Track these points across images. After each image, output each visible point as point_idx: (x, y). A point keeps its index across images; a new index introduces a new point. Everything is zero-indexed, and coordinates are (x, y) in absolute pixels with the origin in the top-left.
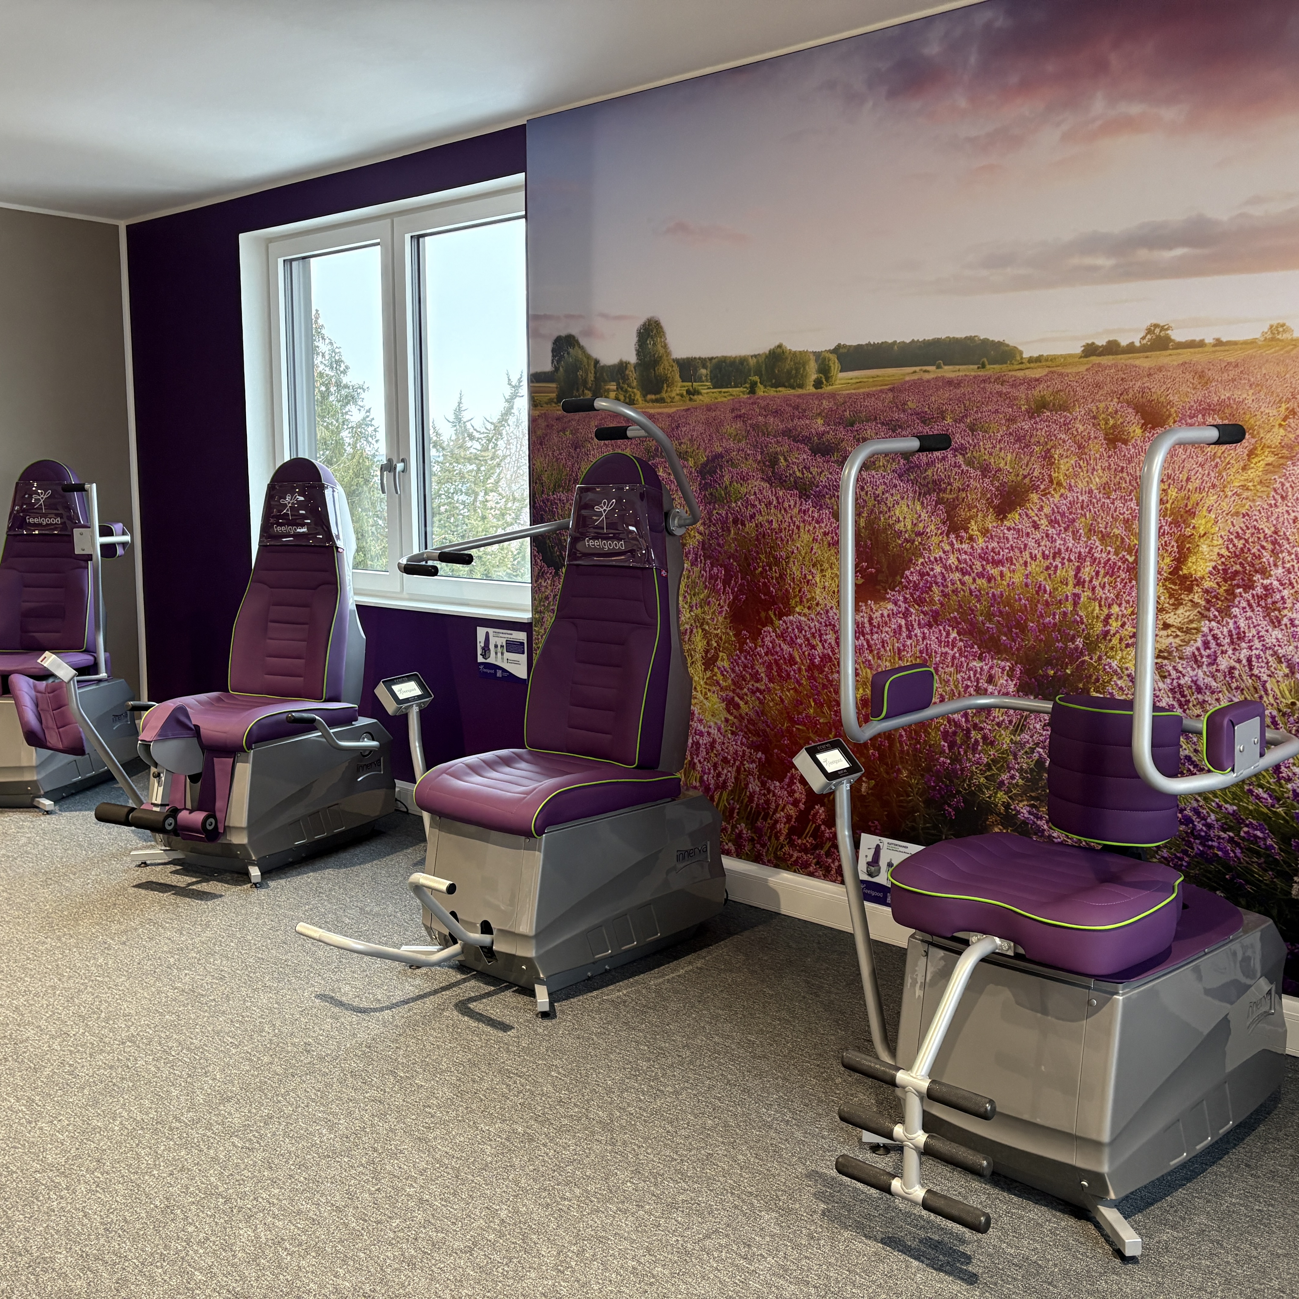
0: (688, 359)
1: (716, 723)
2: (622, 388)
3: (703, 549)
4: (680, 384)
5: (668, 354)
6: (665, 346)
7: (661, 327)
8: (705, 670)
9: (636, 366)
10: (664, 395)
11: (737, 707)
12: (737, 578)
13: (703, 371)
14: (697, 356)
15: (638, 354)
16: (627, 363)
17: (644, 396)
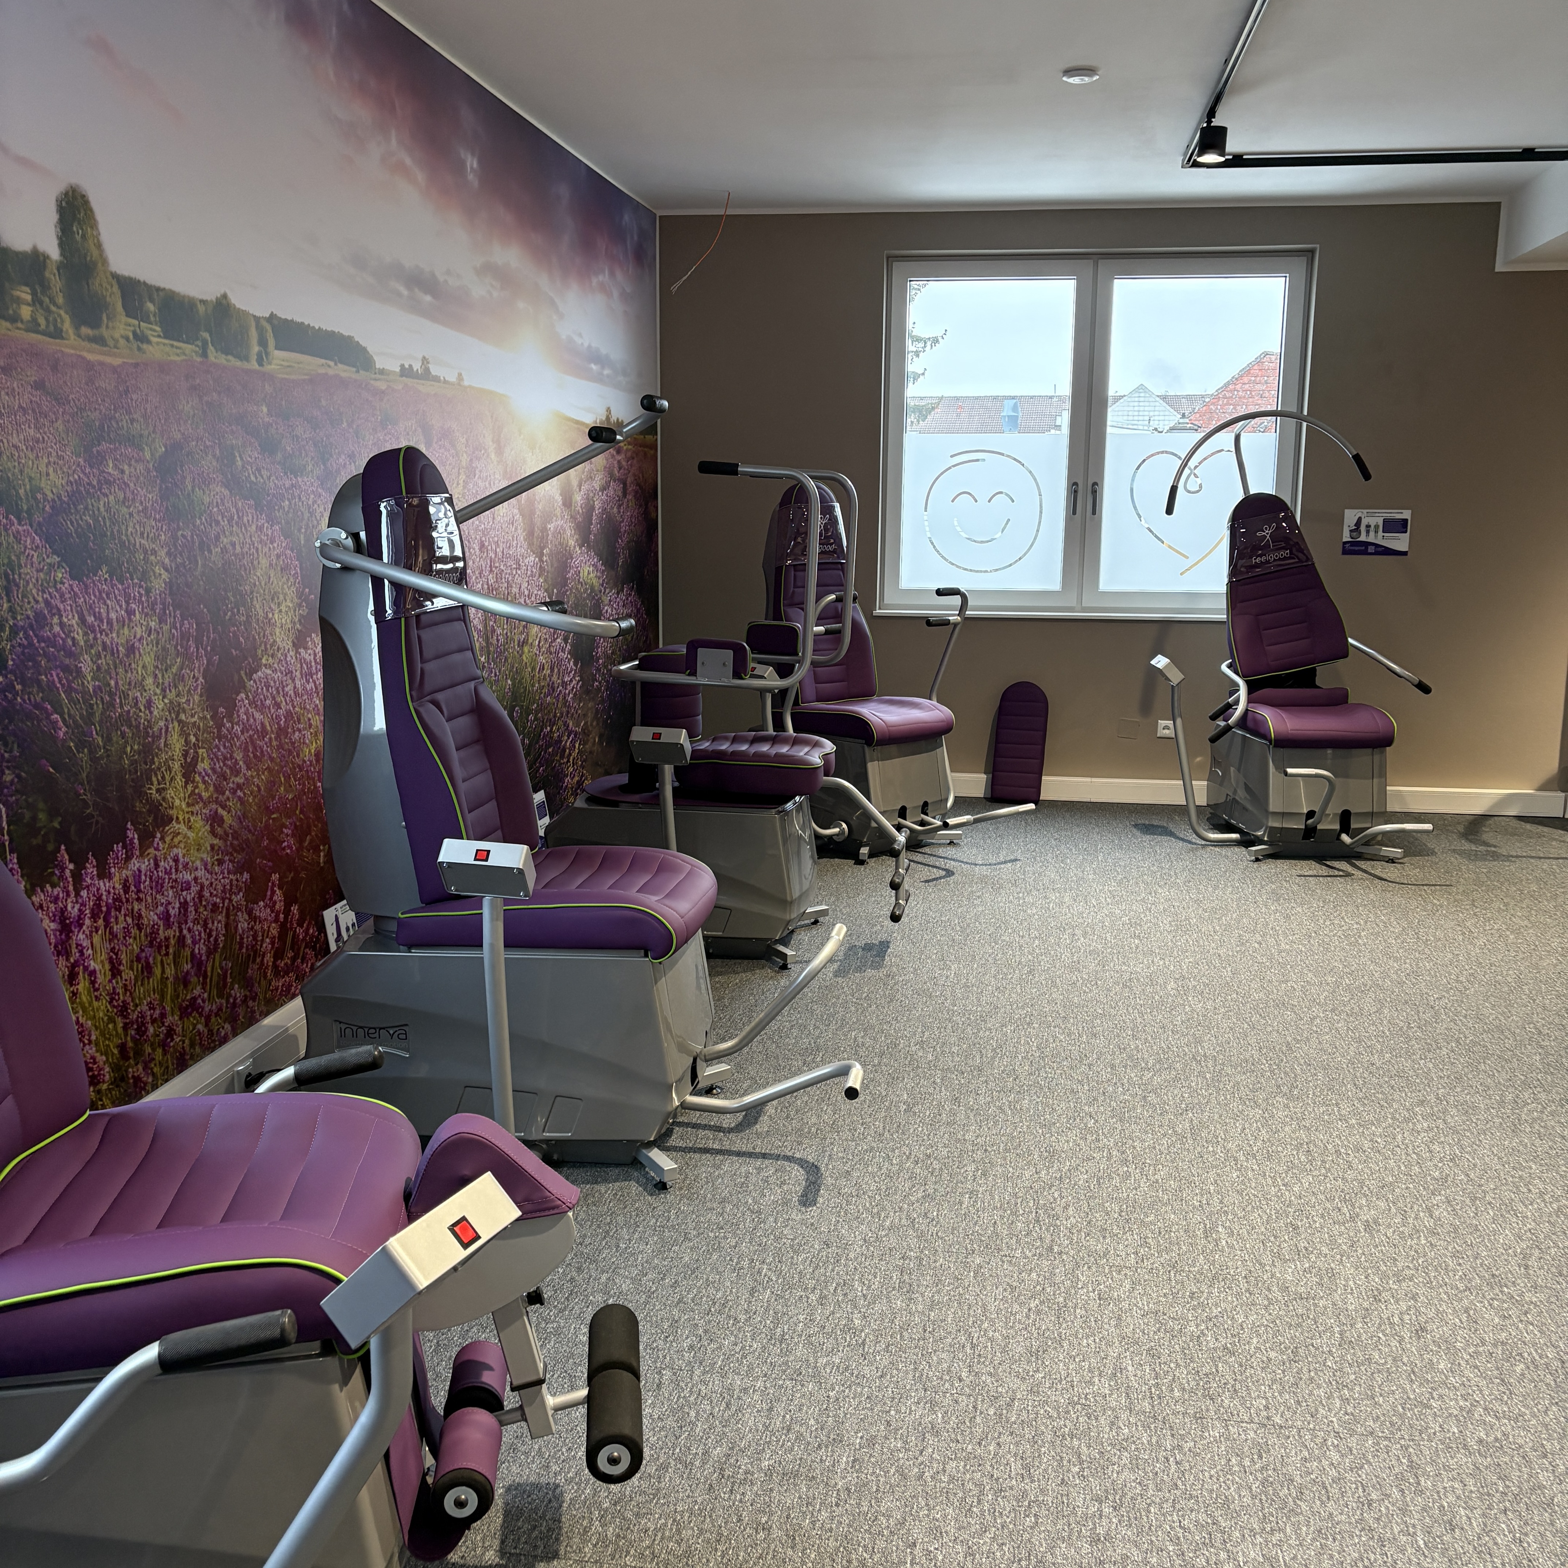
0: (130, 279)
1: (202, 859)
2: (41, 303)
3: (171, 594)
4: (124, 319)
5: (105, 262)
6: (99, 246)
7: (91, 210)
8: (186, 783)
9: (60, 266)
10: (103, 331)
11: (221, 821)
12: (208, 632)
13: (150, 307)
14: (142, 280)
15: (61, 245)
16: (46, 257)
17: (77, 328)
